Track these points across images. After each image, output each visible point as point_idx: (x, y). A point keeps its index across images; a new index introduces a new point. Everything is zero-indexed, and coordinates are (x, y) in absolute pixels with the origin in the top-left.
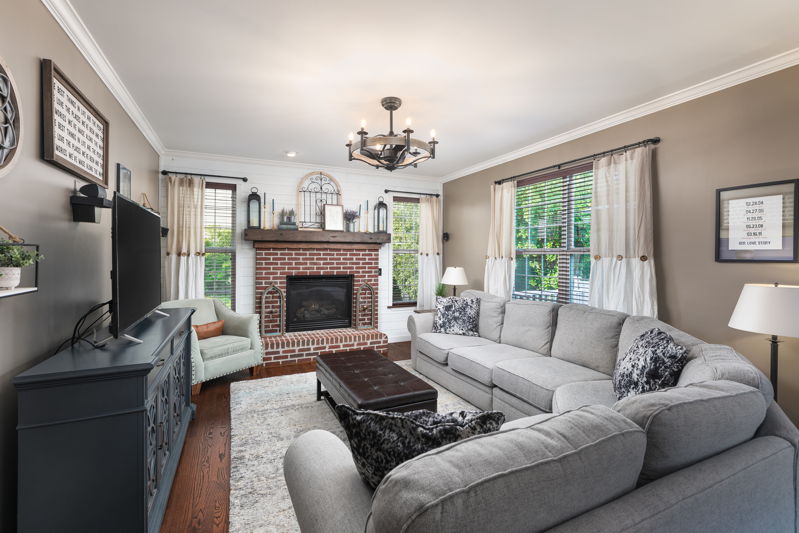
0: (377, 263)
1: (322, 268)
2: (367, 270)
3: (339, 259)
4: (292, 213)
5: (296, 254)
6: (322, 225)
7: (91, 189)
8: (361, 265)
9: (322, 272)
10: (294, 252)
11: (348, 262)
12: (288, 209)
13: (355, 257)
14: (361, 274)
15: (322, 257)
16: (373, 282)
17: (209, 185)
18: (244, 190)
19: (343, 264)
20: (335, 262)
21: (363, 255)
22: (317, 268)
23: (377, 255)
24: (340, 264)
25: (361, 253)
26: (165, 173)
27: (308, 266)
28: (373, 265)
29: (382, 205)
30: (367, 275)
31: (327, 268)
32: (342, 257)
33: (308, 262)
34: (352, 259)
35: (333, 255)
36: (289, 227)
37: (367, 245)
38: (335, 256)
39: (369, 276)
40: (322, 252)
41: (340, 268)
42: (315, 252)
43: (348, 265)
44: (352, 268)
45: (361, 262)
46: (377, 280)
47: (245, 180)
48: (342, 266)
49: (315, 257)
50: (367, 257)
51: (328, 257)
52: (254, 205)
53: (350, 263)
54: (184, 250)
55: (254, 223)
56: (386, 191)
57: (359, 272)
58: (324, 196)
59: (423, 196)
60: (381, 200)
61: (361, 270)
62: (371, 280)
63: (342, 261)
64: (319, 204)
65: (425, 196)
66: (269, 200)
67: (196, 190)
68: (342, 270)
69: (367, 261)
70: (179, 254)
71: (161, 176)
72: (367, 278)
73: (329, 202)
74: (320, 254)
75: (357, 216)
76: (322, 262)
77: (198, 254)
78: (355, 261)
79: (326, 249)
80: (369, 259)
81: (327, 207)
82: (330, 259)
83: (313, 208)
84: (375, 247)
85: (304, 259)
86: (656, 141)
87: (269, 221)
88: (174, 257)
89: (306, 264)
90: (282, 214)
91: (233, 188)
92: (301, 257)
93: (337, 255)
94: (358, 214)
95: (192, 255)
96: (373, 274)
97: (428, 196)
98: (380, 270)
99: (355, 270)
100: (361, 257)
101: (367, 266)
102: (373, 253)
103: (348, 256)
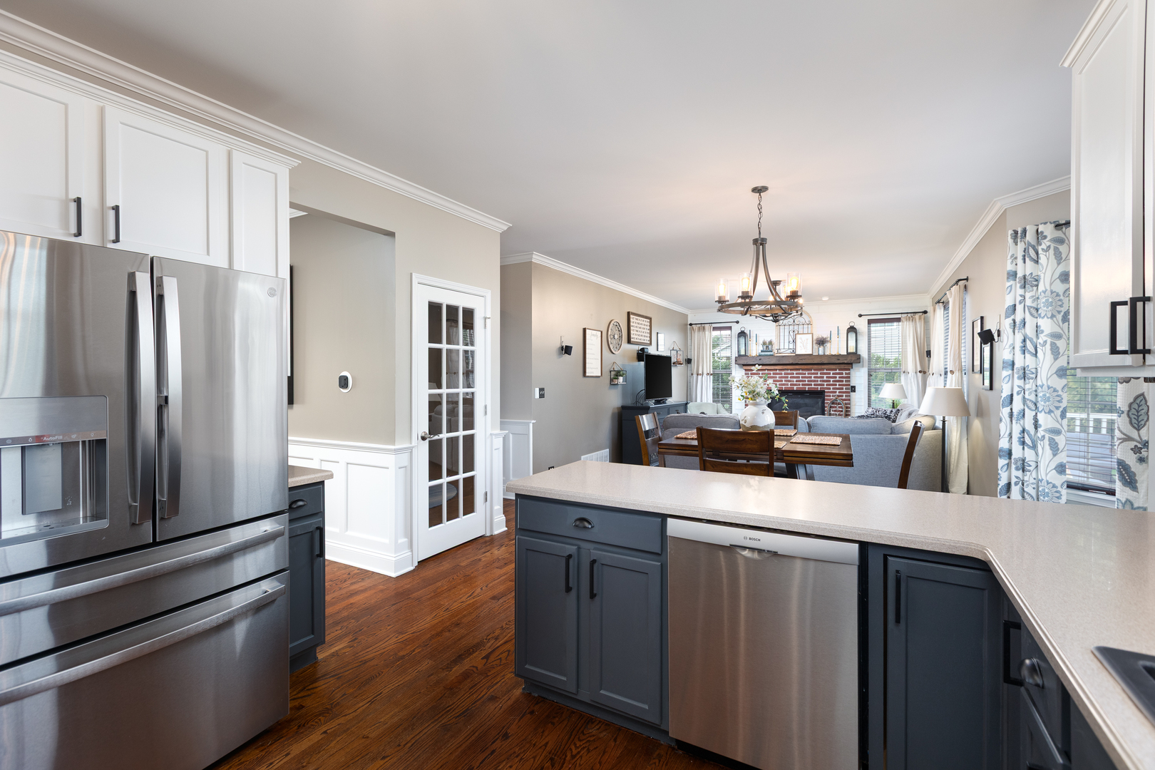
0: (849, 381)
1: (796, 385)
2: (837, 387)
3: (811, 377)
4: (771, 343)
5: (774, 374)
6: (794, 351)
7: (643, 350)
8: (831, 383)
9: (795, 388)
10: (772, 372)
11: (819, 379)
12: (768, 340)
13: (825, 376)
14: (832, 390)
15: (795, 375)
16: (844, 398)
17: (715, 329)
18: (737, 329)
19: (814, 381)
20: (807, 379)
21: (833, 374)
22: (791, 385)
23: (849, 374)
24: (811, 381)
25: (832, 372)
26: (691, 325)
27: (784, 382)
28: (844, 383)
29: (852, 329)
30: (838, 391)
31: (799, 385)
32: (813, 376)
33: (783, 379)
34: (823, 377)
35: (805, 374)
36: (766, 353)
37: (837, 366)
38: (807, 375)
39: (839, 392)
40: (795, 372)
41: (811, 385)
42: (789, 372)
43: (819, 383)
44: (823, 385)
45: (832, 380)
46: (849, 396)
47: (737, 322)
48: (813, 383)
49: (789, 376)
50: (838, 376)
51: (801, 376)
52: (742, 340)
53: (820, 381)
54: (700, 372)
55: (743, 353)
56: (860, 316)
57: (830, 389)
58: (796, 327)
59: (904, 315)
60: (852, 324)
61: (831, 387)
62: (842, 396)
63: (813, 379)
64: (791, 333)
65: (906, 315)
66: (753, 335)
67: (707, 333)
68: (813, 386)
69: (838, 379)
70: (698, 375)
71: (689, 326)
72: (837, 394)
73: (801, 331)
74: (793, 374)
75: (828, 341)
76: (795, 380)
77: (708, 374)
78: (825, 379)
79: (799, 369)
80: (839, 377)
81: (798, 336)
82: (802, 377)
83: (787, 338)
84: (846, 367)
85: (779, 377)
86: (967, 279)
87: (755, 350)
88: (695, 376)
89: (782, 381)
90: (764, 343)
91: (730, 328)
92: (778, 376)
93: (808, 374)
94: (829, 339)
95: (705, 375)
96: (844, 390)
97: (909, 315)
98: (854, 387)
99: (825, 386)
100: (831, 375)
101: (838, 383)
102: (844, 372)
103: (819, 375)
